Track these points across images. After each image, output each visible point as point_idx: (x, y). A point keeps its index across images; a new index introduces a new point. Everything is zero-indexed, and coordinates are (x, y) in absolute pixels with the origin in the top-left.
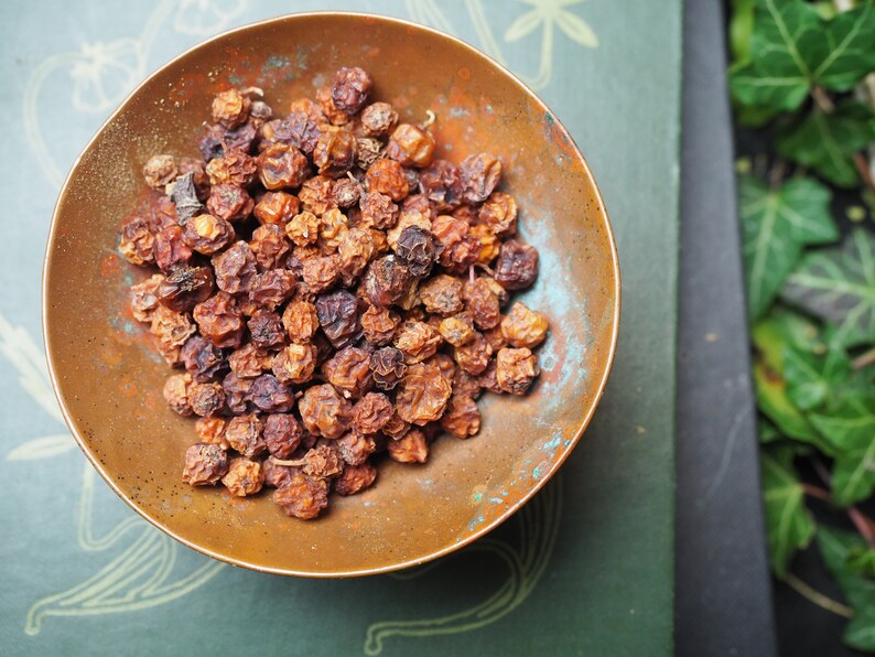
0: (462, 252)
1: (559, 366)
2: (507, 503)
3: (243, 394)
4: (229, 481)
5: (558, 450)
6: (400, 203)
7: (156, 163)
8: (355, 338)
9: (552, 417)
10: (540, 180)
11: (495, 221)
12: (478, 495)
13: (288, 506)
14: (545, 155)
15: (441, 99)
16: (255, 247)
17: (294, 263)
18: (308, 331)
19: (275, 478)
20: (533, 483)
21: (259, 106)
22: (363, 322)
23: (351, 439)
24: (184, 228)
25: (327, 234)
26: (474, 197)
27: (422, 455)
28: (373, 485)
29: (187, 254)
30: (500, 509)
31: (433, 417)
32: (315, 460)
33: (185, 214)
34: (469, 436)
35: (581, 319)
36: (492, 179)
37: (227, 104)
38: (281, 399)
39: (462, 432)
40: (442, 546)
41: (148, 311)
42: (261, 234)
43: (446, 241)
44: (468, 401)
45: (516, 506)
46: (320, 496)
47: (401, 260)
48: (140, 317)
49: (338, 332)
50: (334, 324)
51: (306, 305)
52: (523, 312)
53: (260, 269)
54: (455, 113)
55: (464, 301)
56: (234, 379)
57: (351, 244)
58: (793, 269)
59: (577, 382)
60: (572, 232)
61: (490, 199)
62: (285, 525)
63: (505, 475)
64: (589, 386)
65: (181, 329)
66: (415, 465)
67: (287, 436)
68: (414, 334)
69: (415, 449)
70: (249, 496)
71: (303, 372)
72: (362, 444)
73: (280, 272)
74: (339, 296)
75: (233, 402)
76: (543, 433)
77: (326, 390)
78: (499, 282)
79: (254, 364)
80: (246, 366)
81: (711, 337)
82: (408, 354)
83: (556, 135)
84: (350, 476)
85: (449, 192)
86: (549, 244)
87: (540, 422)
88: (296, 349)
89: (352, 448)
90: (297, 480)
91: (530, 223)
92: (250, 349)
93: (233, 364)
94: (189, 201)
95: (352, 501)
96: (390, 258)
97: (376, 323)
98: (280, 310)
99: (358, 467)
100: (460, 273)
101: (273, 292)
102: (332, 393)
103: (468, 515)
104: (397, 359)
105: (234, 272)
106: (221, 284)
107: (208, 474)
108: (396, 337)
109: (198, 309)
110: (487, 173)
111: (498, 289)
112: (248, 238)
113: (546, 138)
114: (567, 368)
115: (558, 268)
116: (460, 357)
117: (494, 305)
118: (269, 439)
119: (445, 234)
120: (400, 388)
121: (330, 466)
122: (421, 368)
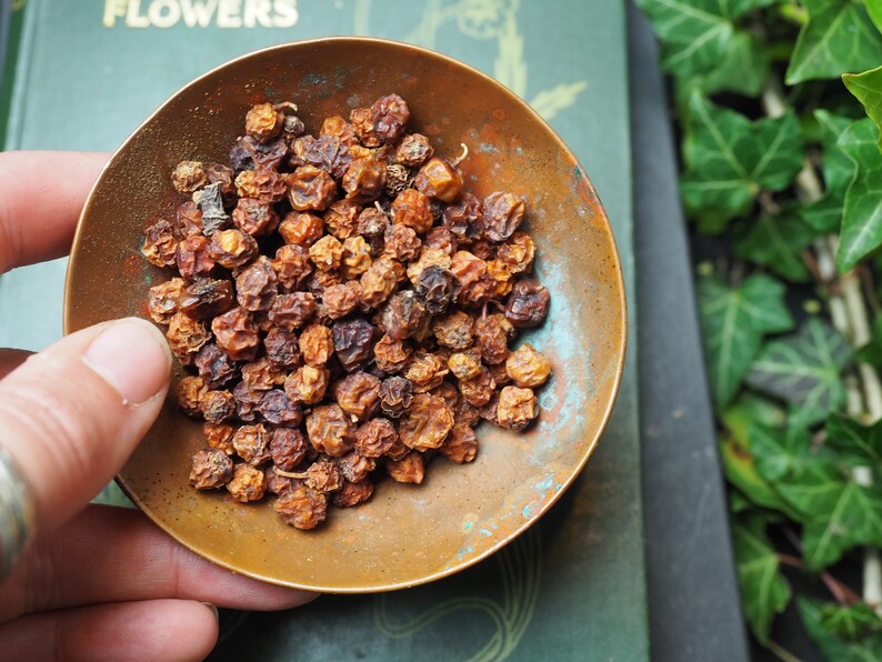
0: (479, 291)
1: (558, 407)
2: (496, 537)
3: (252, 405)
4: (234, 488)
5: (548, 492)
6: (424, 237)
7: (186, 170)
8: (367, 364)
9: (545, 458)
10: (561, 225)
11: (513, 262)
12: (469, 523)
13: (288, 516)
14: (569, 204)
15: (473, 134)
16: (278, 266)
17: (315, 286)
18: (323, 357)
19: (277, 486)
20: (523, 521)
21: (292, 120)
22: (377, 351)
23: (354, 459)
24: (209, 239)
25: (350, 262)
26: (495, 236)
27: (419, 478)
28: (369, 500)
29: (210, 266)
30: (488, 542)
31: (433, 445)
32: (317, 475)
33: (211, 225)
34: (464, 462)
35: (584, 367)
36: (515, 220)
37: (261, 118)
38: (290, 416)
39: (460, 459)
40: (432, 572)
41: (166, 315)
42: (286, 253)
43: (465, 281)
44: (467, 430)
45: (504, 542)
46: (320, 510)
47: (420, 297)
48: (158, 319)
49: (351, 358)
50: (348, 351)
51: (323, 330)
52: (529, 355)
53: (281, 290)
54: (484, 148)
55: (475, 337)
56: (245, 390)
57: (374, 280)
58: (757, 357)
59: (574, 428)
60: (586, 282)
61: (510, 241)
62: (283, 534)
63: (496, 507)
64: (585, 434)
65: (198, 336)
66: (412, 485)
67: (293, 451)
68: (424, 367)
69: (413, 472)
70: (251, 503)
71: (314, 395)
72: (363, 465)
73: (301, 295)
74: (357, 324)
75: (243, 411)
76: (535, 471)
77: (334, 412)
78: (509, 319)
79: (267, 379)
80: (259, 380)
81: (677, 414)
82: (416, 384)
83: (582, 188)
84: (349, 491)
85: (471, 227)
86: (562, 287)
87: (534, 460)
88: (309, 372)
89: (354, 468)
90: (299, 493)
91: (545, 264)
92: (263, 364)
93: (246, 376)
94: (215, 212)
95: (349, 514)
96: (409, 294)
97: (388, 354)
98: (298, 332)
99: (358, 484)
100: (473, 310)
101: (293, 316)
102: (340, 415)
103: (458, 543)
104: (405, 391)
105: (255, 291)
106: (242, 301)
107: (214, 480)
108: (407, 368)
109: (216, 322)
110: (510, 215)
111: (507, 326)
112: (272, 256)
113: (573, 189)
114: (565, 411)
115: (567, 313)
116: (465, 391)
117: (502, 344)
118: (275, 452)
119: (463, 273)
120: (407, 416)
121: (331, 482)
122: (427, 399)
